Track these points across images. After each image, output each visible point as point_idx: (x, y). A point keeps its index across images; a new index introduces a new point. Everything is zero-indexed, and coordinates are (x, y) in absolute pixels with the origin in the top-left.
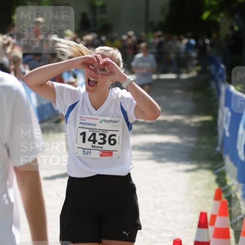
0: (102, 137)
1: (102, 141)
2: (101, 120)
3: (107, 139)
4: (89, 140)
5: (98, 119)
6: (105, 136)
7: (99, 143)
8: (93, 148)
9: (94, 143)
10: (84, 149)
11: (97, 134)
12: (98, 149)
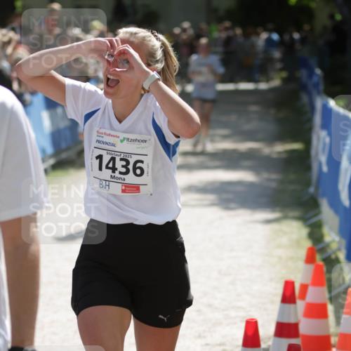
0: (124, 163)
1: (124, 170)
2: (122, 138)
3: (131, 167)
4: (107, 167)
5: (118, 137)
6: (128, 163)
7: (121, 173)
8: (112, 180)
9: (114, 172)
10: (101, 180)
11: (118, 159)
12: (118, 181)
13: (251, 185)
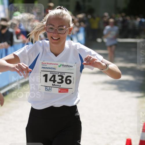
0: (60, 78)
1: (60, 81)
2: (60, 65)
3: (64, 79)
4: (50, 80)
5: (57, 64)
6: (63, 77)
7: (58, 83)
8: (53, 86)
9: (54, 82)
10: (46, 87)
11: (57, 76)
12: (57, 87)
13: (131, 82)
